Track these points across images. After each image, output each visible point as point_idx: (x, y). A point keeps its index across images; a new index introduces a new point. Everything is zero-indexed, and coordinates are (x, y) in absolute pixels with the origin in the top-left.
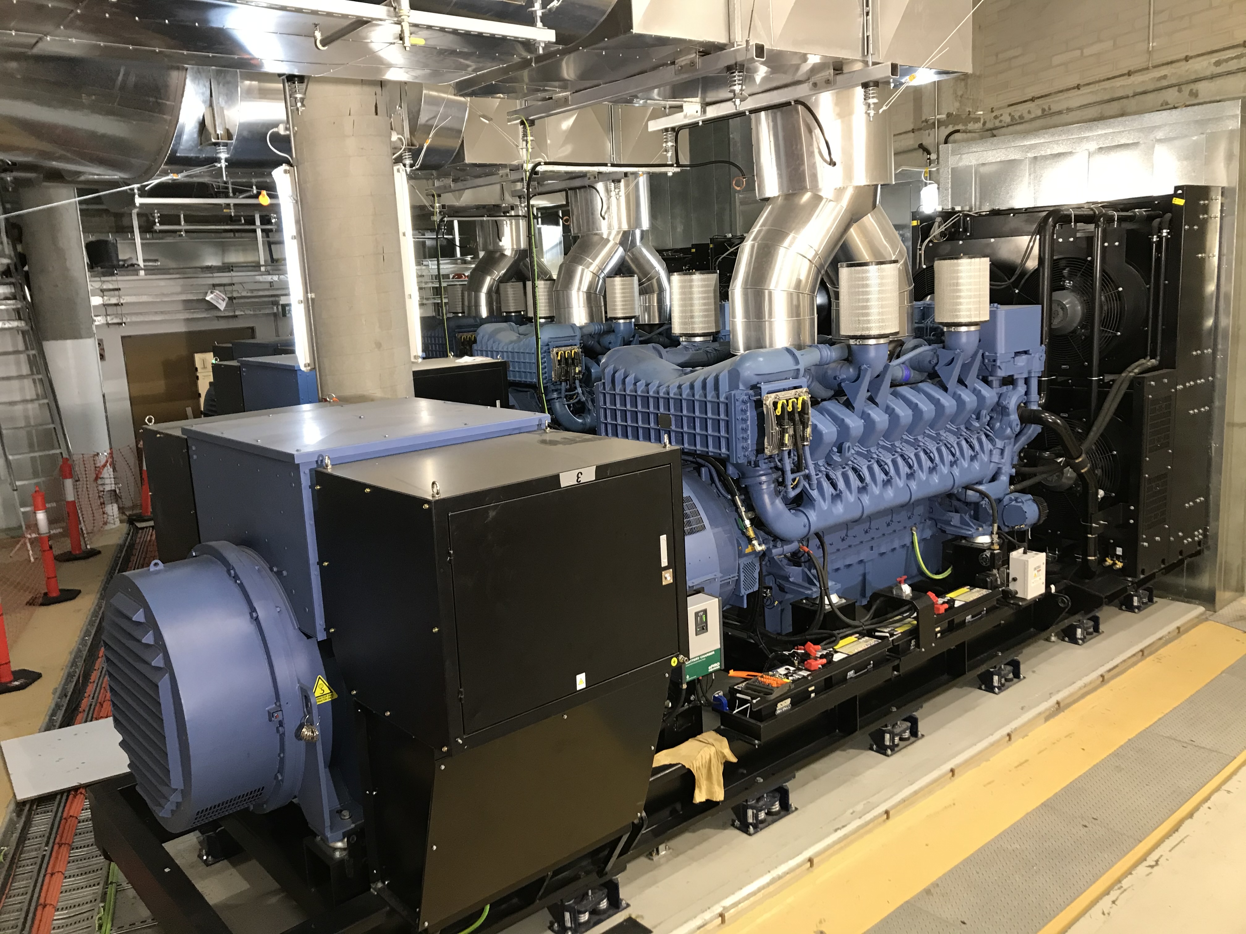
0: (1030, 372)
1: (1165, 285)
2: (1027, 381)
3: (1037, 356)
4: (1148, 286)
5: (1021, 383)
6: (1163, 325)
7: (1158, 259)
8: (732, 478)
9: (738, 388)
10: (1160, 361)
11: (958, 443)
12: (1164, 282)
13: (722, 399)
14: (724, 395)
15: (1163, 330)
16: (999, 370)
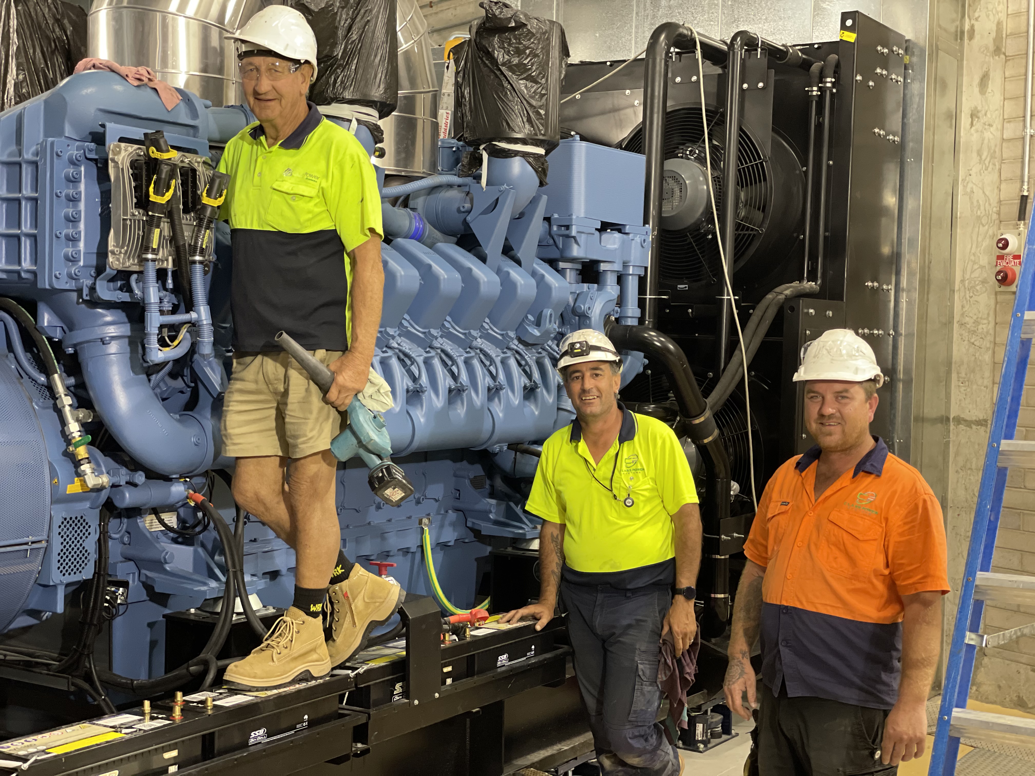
0: (625, 265)
1: (828, 165)
2: (621, 279)
3: (638, 239)
4: (805, 169)
5: (611, 280)
6: (826, 230)
7: (820, 126)
8: (50, 339)
9: (60, 133)
10: (822, 286)
11: (503, 362)
12: (827, 162)
13: (28, 155)
14: (34, 148)
15: (825, 238)
16: (575, 247)
